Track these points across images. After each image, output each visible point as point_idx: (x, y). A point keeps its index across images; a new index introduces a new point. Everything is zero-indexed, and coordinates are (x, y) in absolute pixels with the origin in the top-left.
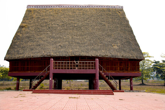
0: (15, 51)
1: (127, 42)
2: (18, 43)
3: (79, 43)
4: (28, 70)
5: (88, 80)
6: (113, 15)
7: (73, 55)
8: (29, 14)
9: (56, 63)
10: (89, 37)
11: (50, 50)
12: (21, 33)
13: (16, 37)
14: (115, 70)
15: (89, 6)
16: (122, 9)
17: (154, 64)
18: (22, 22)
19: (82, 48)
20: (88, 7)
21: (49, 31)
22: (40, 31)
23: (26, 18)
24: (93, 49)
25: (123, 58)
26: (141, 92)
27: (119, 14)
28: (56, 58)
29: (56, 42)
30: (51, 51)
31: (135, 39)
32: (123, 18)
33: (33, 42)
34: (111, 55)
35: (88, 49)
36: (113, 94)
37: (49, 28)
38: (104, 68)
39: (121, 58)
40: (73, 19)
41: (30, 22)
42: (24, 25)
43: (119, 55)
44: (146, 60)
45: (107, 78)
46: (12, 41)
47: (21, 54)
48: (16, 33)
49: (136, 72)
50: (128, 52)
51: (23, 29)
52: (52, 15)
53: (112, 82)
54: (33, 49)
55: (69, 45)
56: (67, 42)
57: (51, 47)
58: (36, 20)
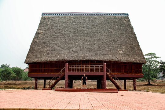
0: (33, 55)
1: (131, 47)
2: (36, 48)
3: (89, 49)
5: (96, 81)
6: (119, 23)
7: (84, 59)
8: (44, 21)
10: (97, 43)
11: (65, 55)
12: (38, 39)
13: (34, 43)
14: (121, 72)
15: (97, 14)
16: (128, 16)
18: (38, 29)
19: (92, 53)
20: (96, 14)
21: (62, 38)
22: (55, 37)
23: (41, 24)
24: (101, 54)
25: (127, 62)
27: (125, 21)
28: (70, 62)
29: (69, 48)
32: (128, 25)
33: (49, 47)
34: (117, 59)
35: (97, 54)
37: (62, 34)
38: (111, 70)
39: (125, 62)
40: (83, 26)
41: (45, 29)
42: (40, 31)
43: (124, 59)
45: (113, 79)
46: (31, 46)
47: (39, 58)
48: (34, 39)
50: (132, 57)
51: (40, 35)
52: (64, 23)
54: (49, 54)
55: (80, 51)
56: (79, 48)
57: (65, 52)
58: (50, 27)
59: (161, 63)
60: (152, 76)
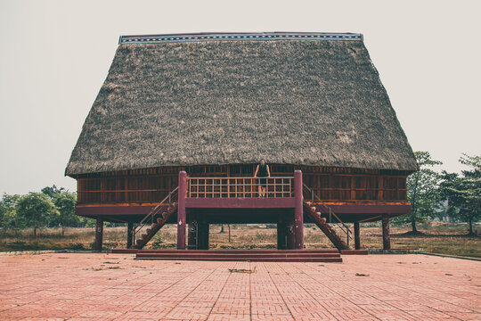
0: (90, 153)
1: (375, 126)
2: (99, 131)
3: (252, 130)
4: (123, 201)
5: (276, 225)
6: (337, 58)
7: (237, 162)
8: (124, 58)
9: (193, 182)
10: (276, 113)
11: (179, 149)
12: (105, 107)
13: (93, 117)
14: (345, 198)
15: (276, 35)
16: (361, 42)
17: (443, 180)
18: (107, 80)
19: (260, 144)
20: (273, 37)
21: (175, 101)
22: (152, 101)
23: (116, 66)
24: (289, 146)
25: (364, 167)
26: (409, 253)
27: (353, 54)
28: (194, 170)
29: (192, 128)
30: (182, 150)
31: (395, 119)
32: (364, 64)
33: (136, 129)
34: (333, 160)
35: (274, 146)
36: (341, 261)
37: (175, 92)
38: (316, 192)
39: (359, 166)
40: (235, 68)
41: (128, 77)
42: (112, 85)
43: (356, 159)
44: (424, 171)
45: (325, 219)
46: (84, 127)
47: (105, 160)
48: (93, 108)
49: (398, 204)
50: (377, 153)
51: (110, 97)
52: (181, 60)
53: (337, 228)
54: (135, 148)
55: (226, 136)
56: (221, 129)
57: (181, 140)
58: (142, 72)
59: (442, 177)
60: (423, 212)
